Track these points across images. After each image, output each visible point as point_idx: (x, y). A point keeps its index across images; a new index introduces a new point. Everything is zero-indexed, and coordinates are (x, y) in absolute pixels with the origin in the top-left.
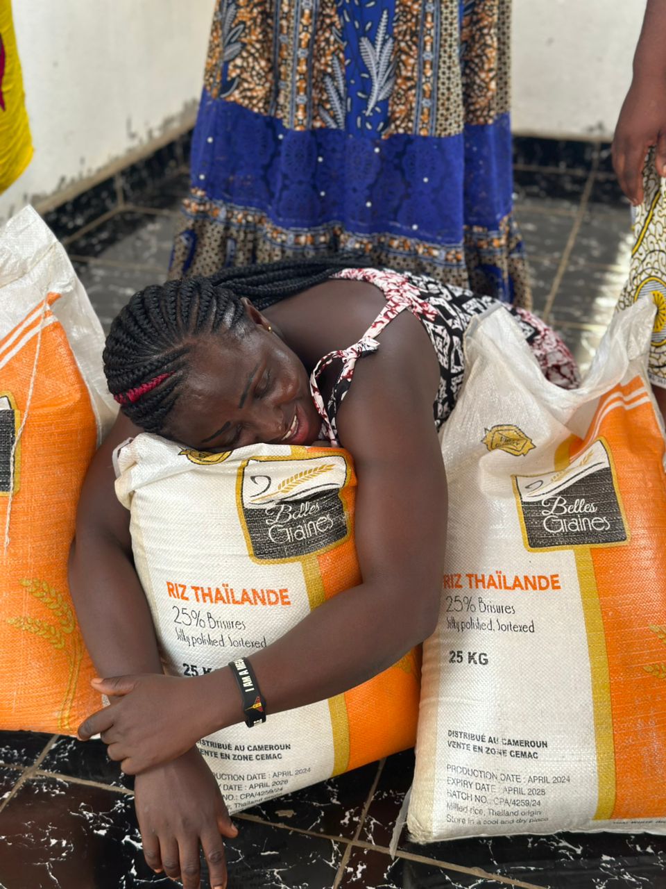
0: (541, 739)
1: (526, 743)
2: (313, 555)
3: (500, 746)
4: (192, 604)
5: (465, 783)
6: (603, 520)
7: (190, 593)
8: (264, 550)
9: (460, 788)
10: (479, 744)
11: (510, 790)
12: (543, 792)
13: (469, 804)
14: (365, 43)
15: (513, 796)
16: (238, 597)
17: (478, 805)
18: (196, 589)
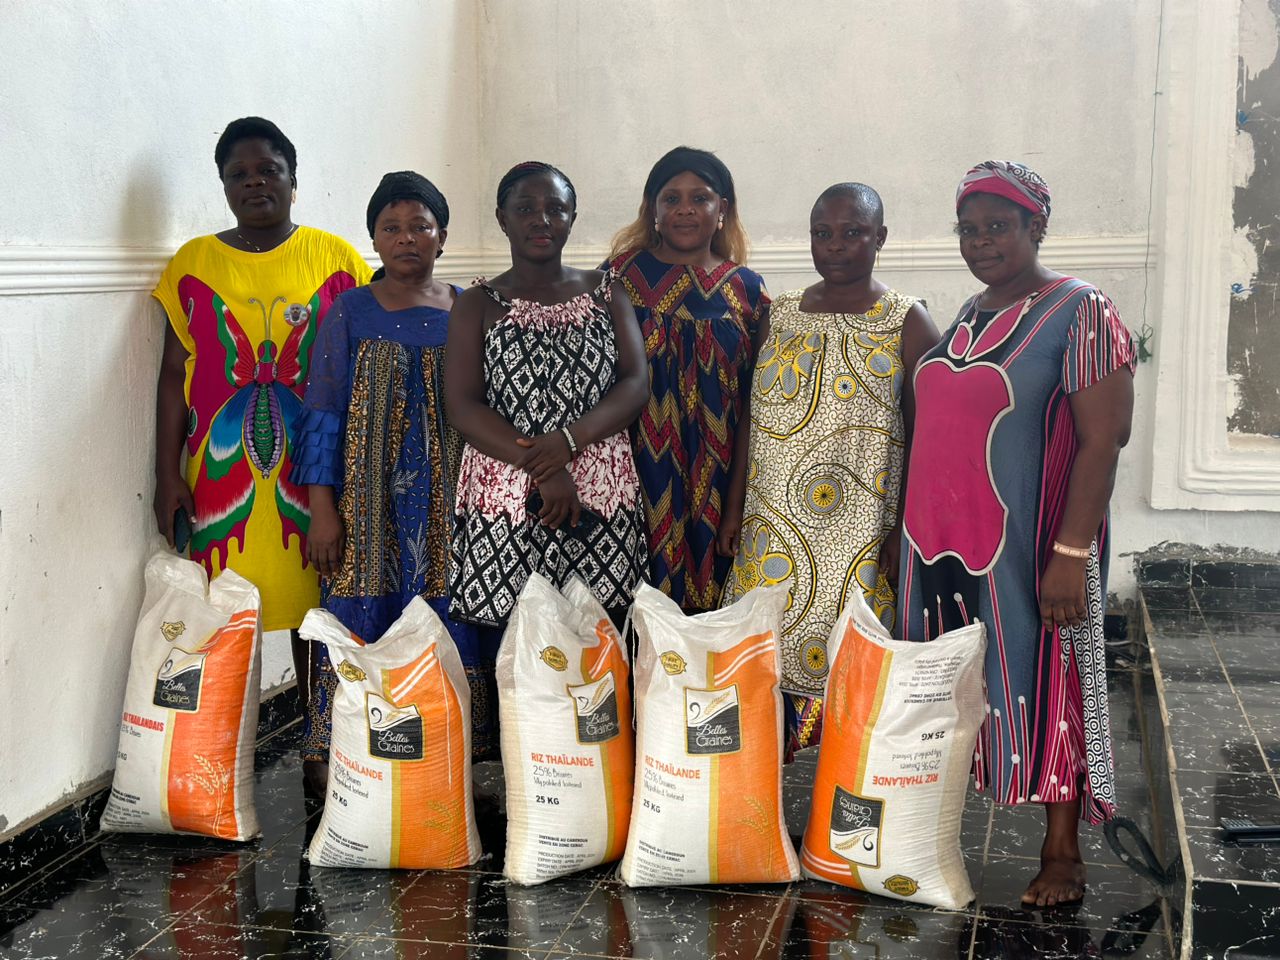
0: (682, 853)
1: (675, 854)
2: (605, 741)
3: (662, 854)
4: (545, 764)
5: (645, 868)
6: (729, 738)
7: (545, 759)
8: (583, 738)
9: (643, 869)
10: (653, 851)
11: (665, 873)
12: (682, 875)
13: (647, 877)
14: (409, 540)
15: (667, 876)
16: (570, 761)
17: (651, 878)
18: (548, 756)
